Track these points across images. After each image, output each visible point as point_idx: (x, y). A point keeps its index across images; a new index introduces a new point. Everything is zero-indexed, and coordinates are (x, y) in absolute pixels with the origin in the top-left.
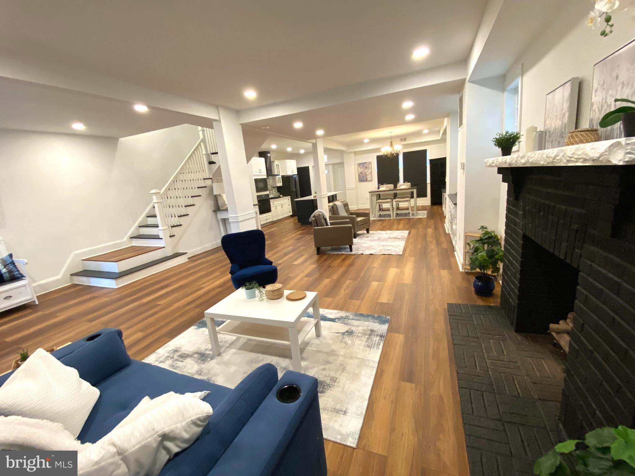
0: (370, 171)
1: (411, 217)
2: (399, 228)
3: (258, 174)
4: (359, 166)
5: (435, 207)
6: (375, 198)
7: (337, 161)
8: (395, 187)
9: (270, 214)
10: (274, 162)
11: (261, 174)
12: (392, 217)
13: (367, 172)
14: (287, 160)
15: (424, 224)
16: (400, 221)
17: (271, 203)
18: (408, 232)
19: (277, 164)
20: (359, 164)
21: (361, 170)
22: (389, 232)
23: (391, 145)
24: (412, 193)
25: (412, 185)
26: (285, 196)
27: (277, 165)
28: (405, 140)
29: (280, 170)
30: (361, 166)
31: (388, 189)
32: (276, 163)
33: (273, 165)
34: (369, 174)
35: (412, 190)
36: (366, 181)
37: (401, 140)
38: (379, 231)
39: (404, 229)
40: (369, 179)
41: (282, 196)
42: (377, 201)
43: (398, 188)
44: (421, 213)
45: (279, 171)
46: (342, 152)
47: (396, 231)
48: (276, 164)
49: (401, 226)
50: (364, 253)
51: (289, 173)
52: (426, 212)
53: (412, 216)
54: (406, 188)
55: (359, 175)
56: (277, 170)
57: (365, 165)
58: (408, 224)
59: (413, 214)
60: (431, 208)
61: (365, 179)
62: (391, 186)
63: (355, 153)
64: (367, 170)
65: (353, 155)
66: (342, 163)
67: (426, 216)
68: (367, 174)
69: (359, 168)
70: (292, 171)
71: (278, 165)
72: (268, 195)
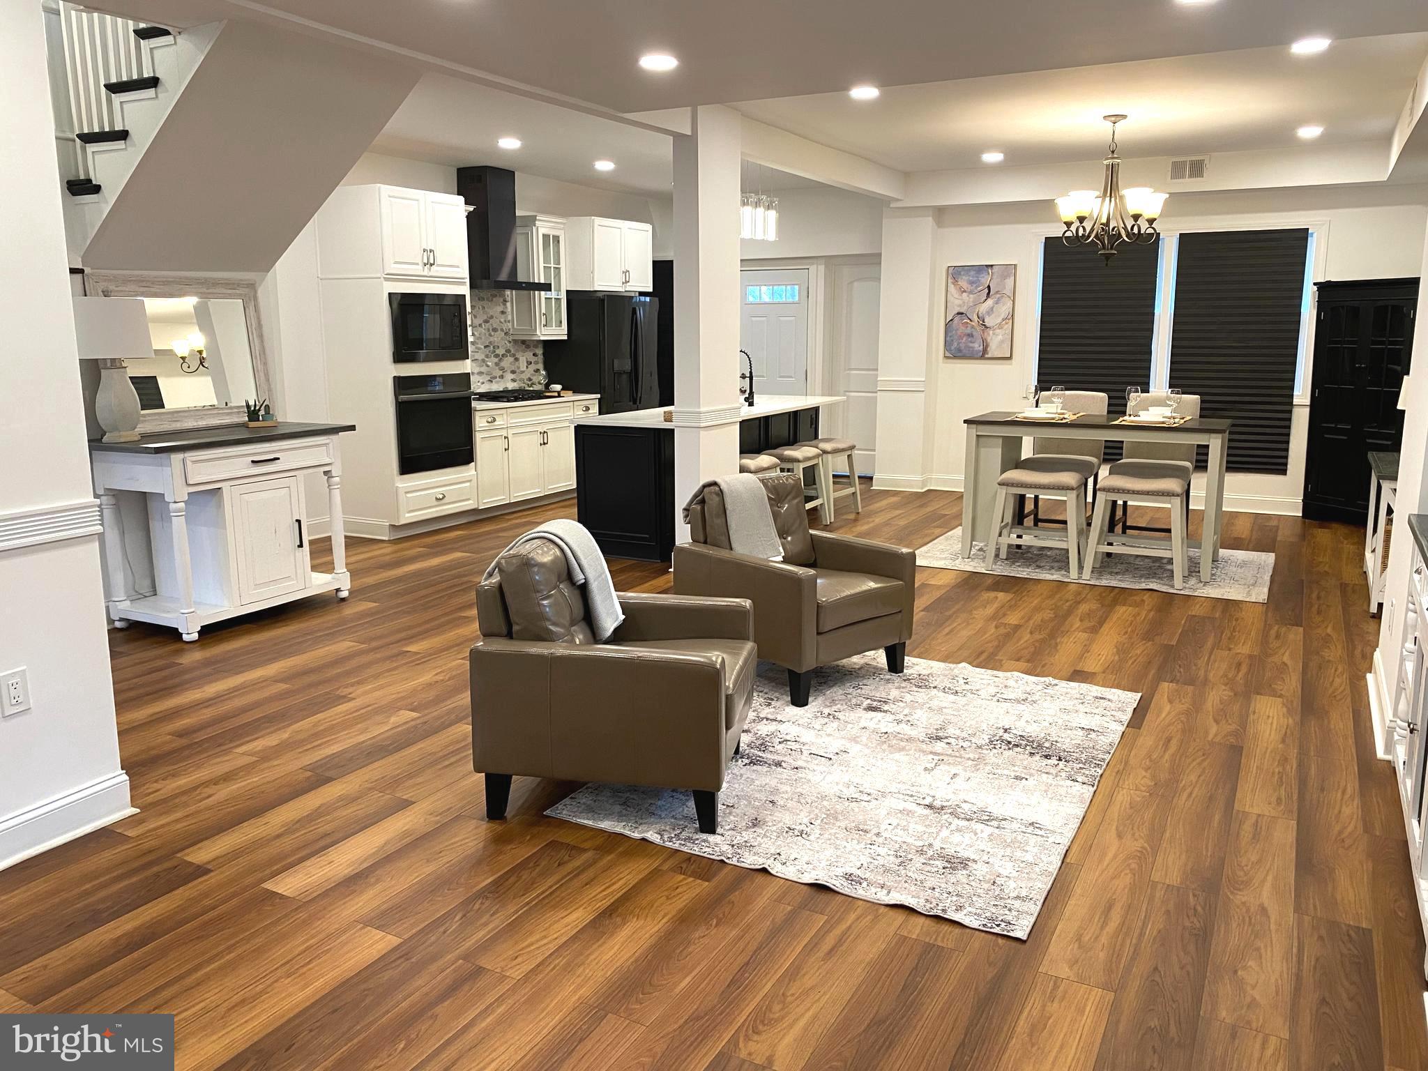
0: (1005, 309)
1: (1179, 585)
2: (1090, 665)
3: (418, 270)
4: (955, 281)
5: (1323, 536)
6: (995, 454)
7: (852, 245)
8: (1118, 406)
9: (467, 472)
10: (531, 221)
11: (435, 271)
12: (1074, 573)
13: (990, 311)
14: (598, 221)
15: (1244, 648)
16: (1115, 602)
17: (480, 422)
18: (1132, 698)
19: (552, 233)
20: (955, 273)
21: (960, 301)
22: (1018, 682)
23: (1111, 188)
24: (1203, 451)
25: (1206, 411)
26: (576, 391)
27: (546, 237)
28: (1197, 169)
29: (562, 266)
30: (963, 283)
31: (1069, 417)
32: (544, 226)
33: (528, 238)
34: (1000, 326)
35: (1200, 439)
36: (983, 355)
37: (1178, 171)
38: (965, 669)
39: (1114, 676)
40: (993, 351)
41: (558, 387)
42: (1003, 472)
43: (1127, 420)
44: (1243, 564)
45: (558, 270)
46: (875, 206)
47: (1064, 685)
48: (542, 231)
49: (1104, 648)
50: (776, 869)
51: (606, 281)
52: (1269, 558)
53: (1185, 578)
54: (1170, 423)
55: (948, 325)
56: (546, 260)
57: (985, 280)
58: (1148, 636)
59: (1193, 569)
60: (1303, 536)
61: (978, 346)
62: (1095, 402)
63: (941, 214)
64: (990, 302)
65: (929, 221)
66: (873, 260)
67: (1261, 594)
68: (988, 322)
69: (952, 288)
70: (626, 272)
71: (556, 239)
72: (466, 377)
